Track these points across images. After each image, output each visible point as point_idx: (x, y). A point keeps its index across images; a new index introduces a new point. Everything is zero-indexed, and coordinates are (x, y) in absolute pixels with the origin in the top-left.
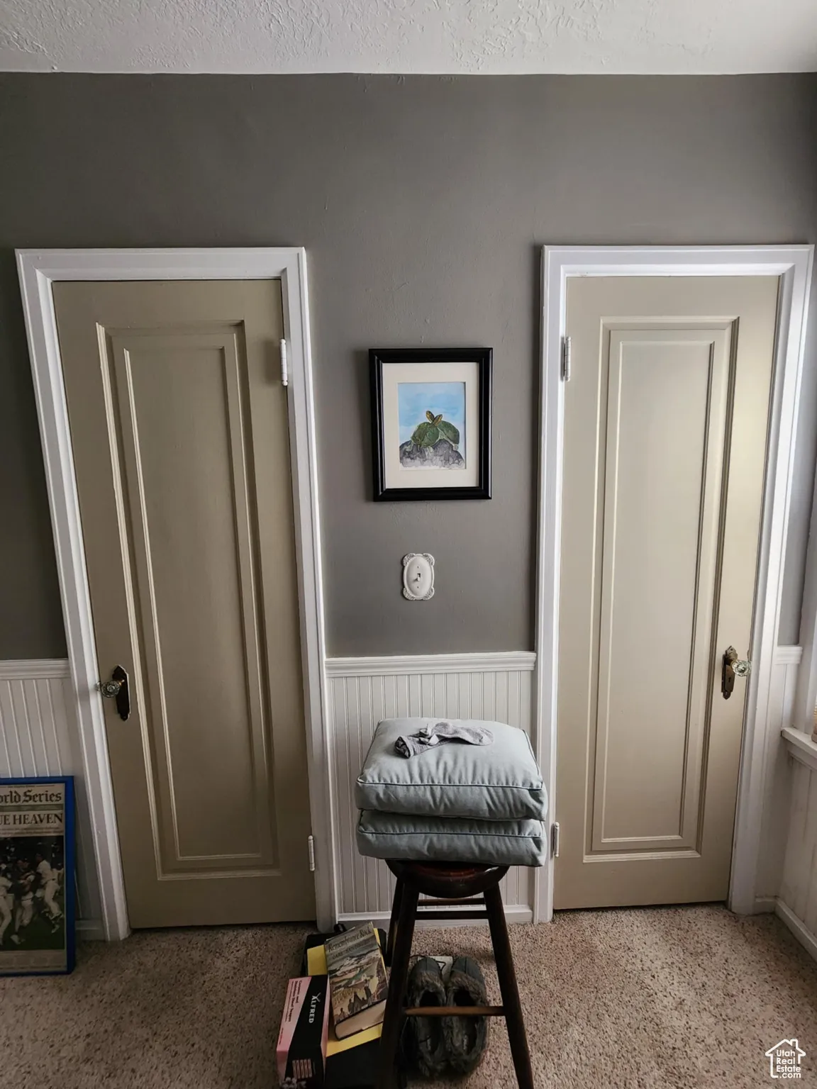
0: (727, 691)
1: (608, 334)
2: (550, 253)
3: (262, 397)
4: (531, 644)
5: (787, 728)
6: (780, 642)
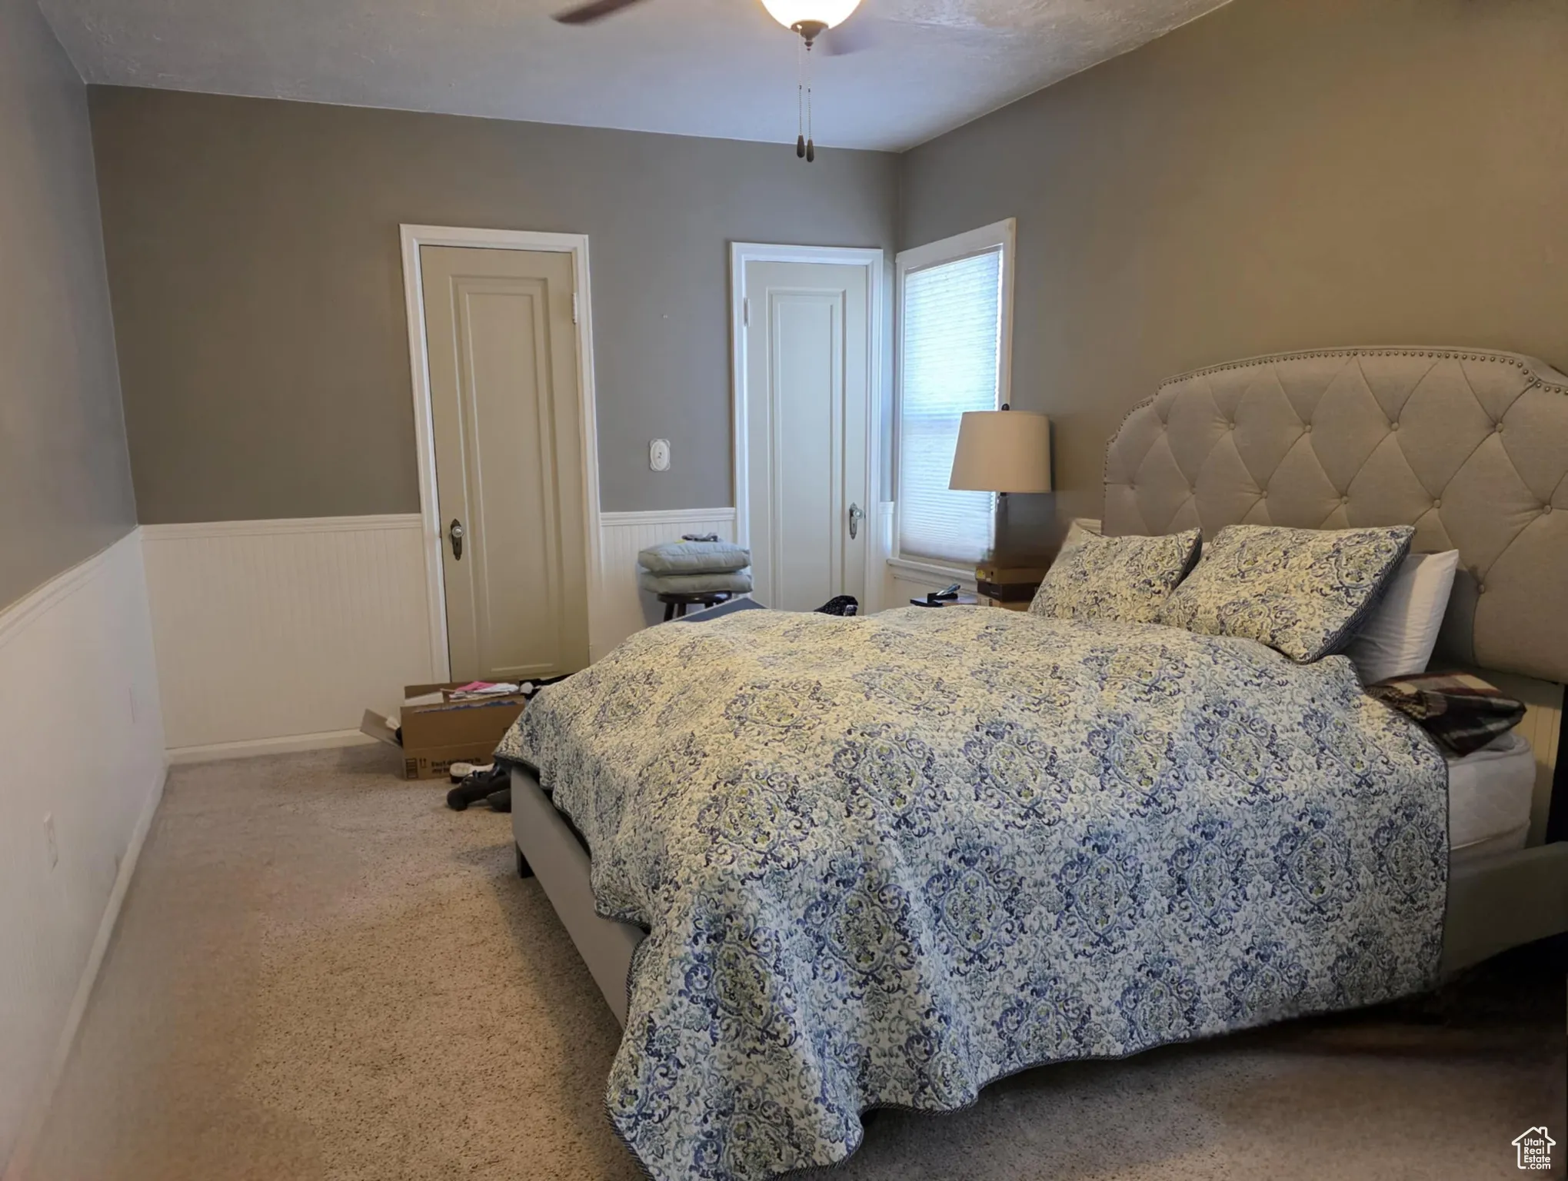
0: (853, 535)
1: (771, 296)
2: (735, 246)
3: (558, 328)
4: (731, 502)
5: (890, 557)
6: (882, 499)
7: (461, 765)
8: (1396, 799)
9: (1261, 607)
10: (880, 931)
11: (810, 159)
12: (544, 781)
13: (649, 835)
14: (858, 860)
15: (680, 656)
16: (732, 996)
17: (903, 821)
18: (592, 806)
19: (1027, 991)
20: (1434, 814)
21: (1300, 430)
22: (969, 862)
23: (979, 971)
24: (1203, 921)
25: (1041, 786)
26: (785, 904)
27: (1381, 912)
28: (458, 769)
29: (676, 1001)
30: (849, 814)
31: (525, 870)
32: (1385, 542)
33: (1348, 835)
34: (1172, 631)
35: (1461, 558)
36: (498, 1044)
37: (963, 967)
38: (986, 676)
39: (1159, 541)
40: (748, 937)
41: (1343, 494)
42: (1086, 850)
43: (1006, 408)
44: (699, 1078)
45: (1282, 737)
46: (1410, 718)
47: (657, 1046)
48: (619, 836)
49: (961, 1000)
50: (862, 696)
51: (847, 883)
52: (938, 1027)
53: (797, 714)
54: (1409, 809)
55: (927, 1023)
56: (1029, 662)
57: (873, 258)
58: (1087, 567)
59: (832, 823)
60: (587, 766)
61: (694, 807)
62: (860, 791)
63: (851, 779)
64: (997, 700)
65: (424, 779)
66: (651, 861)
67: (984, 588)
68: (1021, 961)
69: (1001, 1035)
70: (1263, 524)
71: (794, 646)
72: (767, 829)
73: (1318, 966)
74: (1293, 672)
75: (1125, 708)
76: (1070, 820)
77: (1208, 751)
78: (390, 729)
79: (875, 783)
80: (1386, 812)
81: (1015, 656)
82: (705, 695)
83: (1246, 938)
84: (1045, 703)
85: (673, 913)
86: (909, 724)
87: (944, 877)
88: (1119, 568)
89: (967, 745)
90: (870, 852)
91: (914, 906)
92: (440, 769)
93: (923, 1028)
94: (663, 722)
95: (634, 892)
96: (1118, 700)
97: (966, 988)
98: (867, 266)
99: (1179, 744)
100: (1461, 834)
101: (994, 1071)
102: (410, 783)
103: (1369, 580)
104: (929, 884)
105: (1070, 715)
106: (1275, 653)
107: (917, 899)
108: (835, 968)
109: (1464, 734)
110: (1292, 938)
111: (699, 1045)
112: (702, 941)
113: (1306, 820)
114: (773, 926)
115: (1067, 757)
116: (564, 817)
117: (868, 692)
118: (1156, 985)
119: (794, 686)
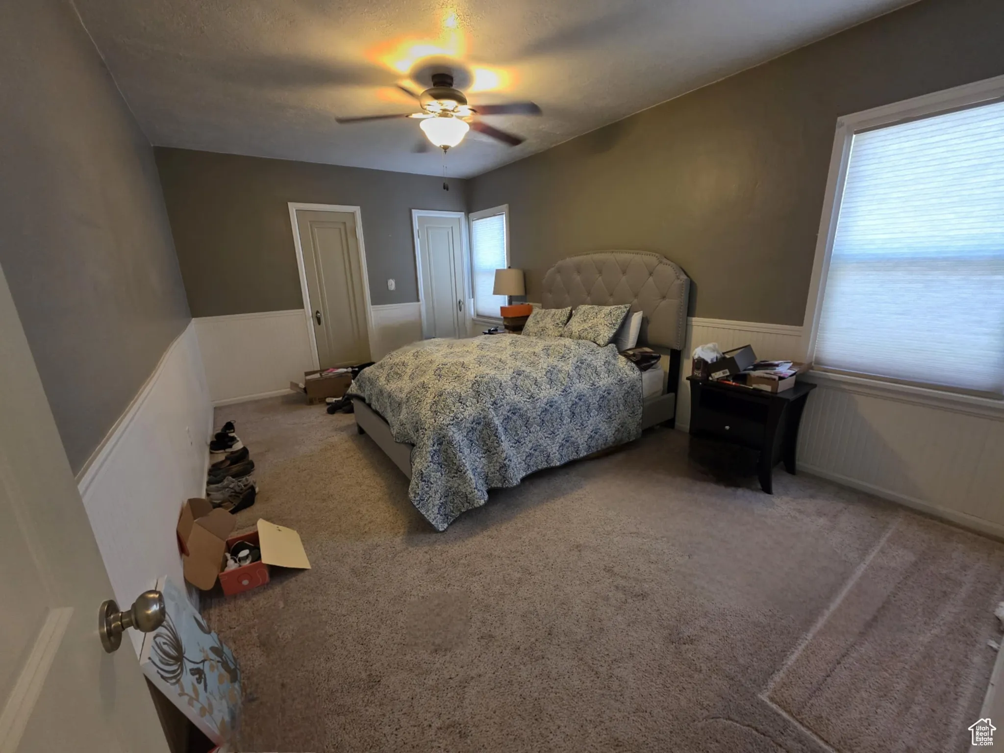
0: (460, 311)
1: (427, 229)
2: (415, 210)
3: (351, 241)
4: (418, 300)
5: (473, 317)
6: (469, 298)
7: (330, 398)
8: (629, 385)
9: (590, 331)
10: (489, 437)
11: (447, 190)
12: (367, 401)
13: (413, 415)
14: (482, 416)
15: (413, 356)
16: (446, 461)
17: (494, 403)
18: (388, 408)
19: (532, 450)
20: (639, 388)
21: (598, 275)
22: (514, 414)
23: (518, 446)
24: (579, 424)
25: (534, 389)
26: (460, 432)
27: (626, 417)
28: (328, 400)
29: (429, 464)
30: (478, 402)
31: (361, 431)
32: (623, 309)
33: (617, 396)
34: (567, 339)
35: (643, 313)
36: (364, 487)
37: (514, 445)
38: (514, 356)
39: (560, 310)
40: (450, 443)
41: (611, 295)
42: (547, 407)
43: (509, 267)
44: (438, 487)
45: (599, 369)
46: (632, 361)
47: (424, 478)
48: (401, 416)
49: (514, 455)
50: (478, 366)
51: (479, 424)
52: (508, 463)
53: (458, 373)
54: (632, 387)
55: (505, 462)
56: (526, 351)
57: (461, 215)
58: (539, 319)
59: (473, 406)
60: (385, 395)
61: (428, 405)
62: (481, 395)
63: (477, 392)
64: (518, 363)
65: (316, 404)
66: (415, 423)
67: (506, 327)
68: (530, 442)
69: (525, 464)
70: (589, 304)
71: (452, 350)
72: (453, 409)
73: (610, 434)
74: (601, 350)
75: (555, 363)
76: (542, 398)
77: (579, 375)
78: (301, 388)
79: (485, 392)
80: (626, 388)
81: (522, 349)
82: (425, 369)
83: (591, 428)
84: (532, 364)
85: (425, 438)
86: (494, 373)
87: (507, 419)
88: (548, 320)
89: (511, 378)
90: (485, 413)
91: (499, 428)
92: (322, 401)
93: (504, 464)
94: (412, 378)
95: (409, 434)
96: (553, 361)
97: (515, 451)
98: (459, 219)
99: (571, 373)
100: (646, 393)
101: (524, 474)
102: (312, 406)
103: (619, 321)
104: (503, 421)
105: (540, 367)
106: (595, 344)
107: (500, 426)
108: (477, 449)
109: (645, 364)
110: (603, 427)
111: (438, 477)
112: (436, 445)
113: (606, 393)
114: (457, 439)
115: (540, 380)
116: (376, 412)
117: (480, 363)
118: (568, 444)
119: (456, 364)
